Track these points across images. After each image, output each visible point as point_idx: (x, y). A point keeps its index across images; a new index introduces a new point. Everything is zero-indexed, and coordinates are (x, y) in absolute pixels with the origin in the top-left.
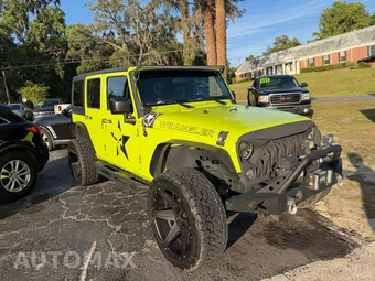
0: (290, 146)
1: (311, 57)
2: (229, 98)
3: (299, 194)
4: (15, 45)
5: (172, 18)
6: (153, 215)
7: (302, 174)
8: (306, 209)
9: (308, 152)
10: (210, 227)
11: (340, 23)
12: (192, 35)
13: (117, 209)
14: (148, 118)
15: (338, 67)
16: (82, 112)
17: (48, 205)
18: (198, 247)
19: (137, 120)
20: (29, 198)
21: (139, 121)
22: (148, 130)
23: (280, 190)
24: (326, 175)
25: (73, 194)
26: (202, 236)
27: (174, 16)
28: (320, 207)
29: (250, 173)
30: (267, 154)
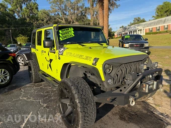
0: (133, 67)
1: (151, 27)
2: (105, 42)
3: (137, 95)
4: (16, 19)
5: (86, 8)
6: (60, 101)
7: (139, 83)
8: (143, 101)
9: (143, 71)
10: (86, 110)
11: (166, 12)
12: (95, 16)
13: (47, 96)
14: (61, 50)
15: (164, 32)
16: (34, 47)
17: (16, 92)
18: (78, 121)
19: (56, 51)
20: (7, 88)
21: (57, 51)
22: (60, 56)
23: (126, 92)
24: (153, 84)
25: (28, 87)
26: (80, 115)
27: (87, 7)
28: (150, 101)
29: (110, 81)
30: (120, 71)
